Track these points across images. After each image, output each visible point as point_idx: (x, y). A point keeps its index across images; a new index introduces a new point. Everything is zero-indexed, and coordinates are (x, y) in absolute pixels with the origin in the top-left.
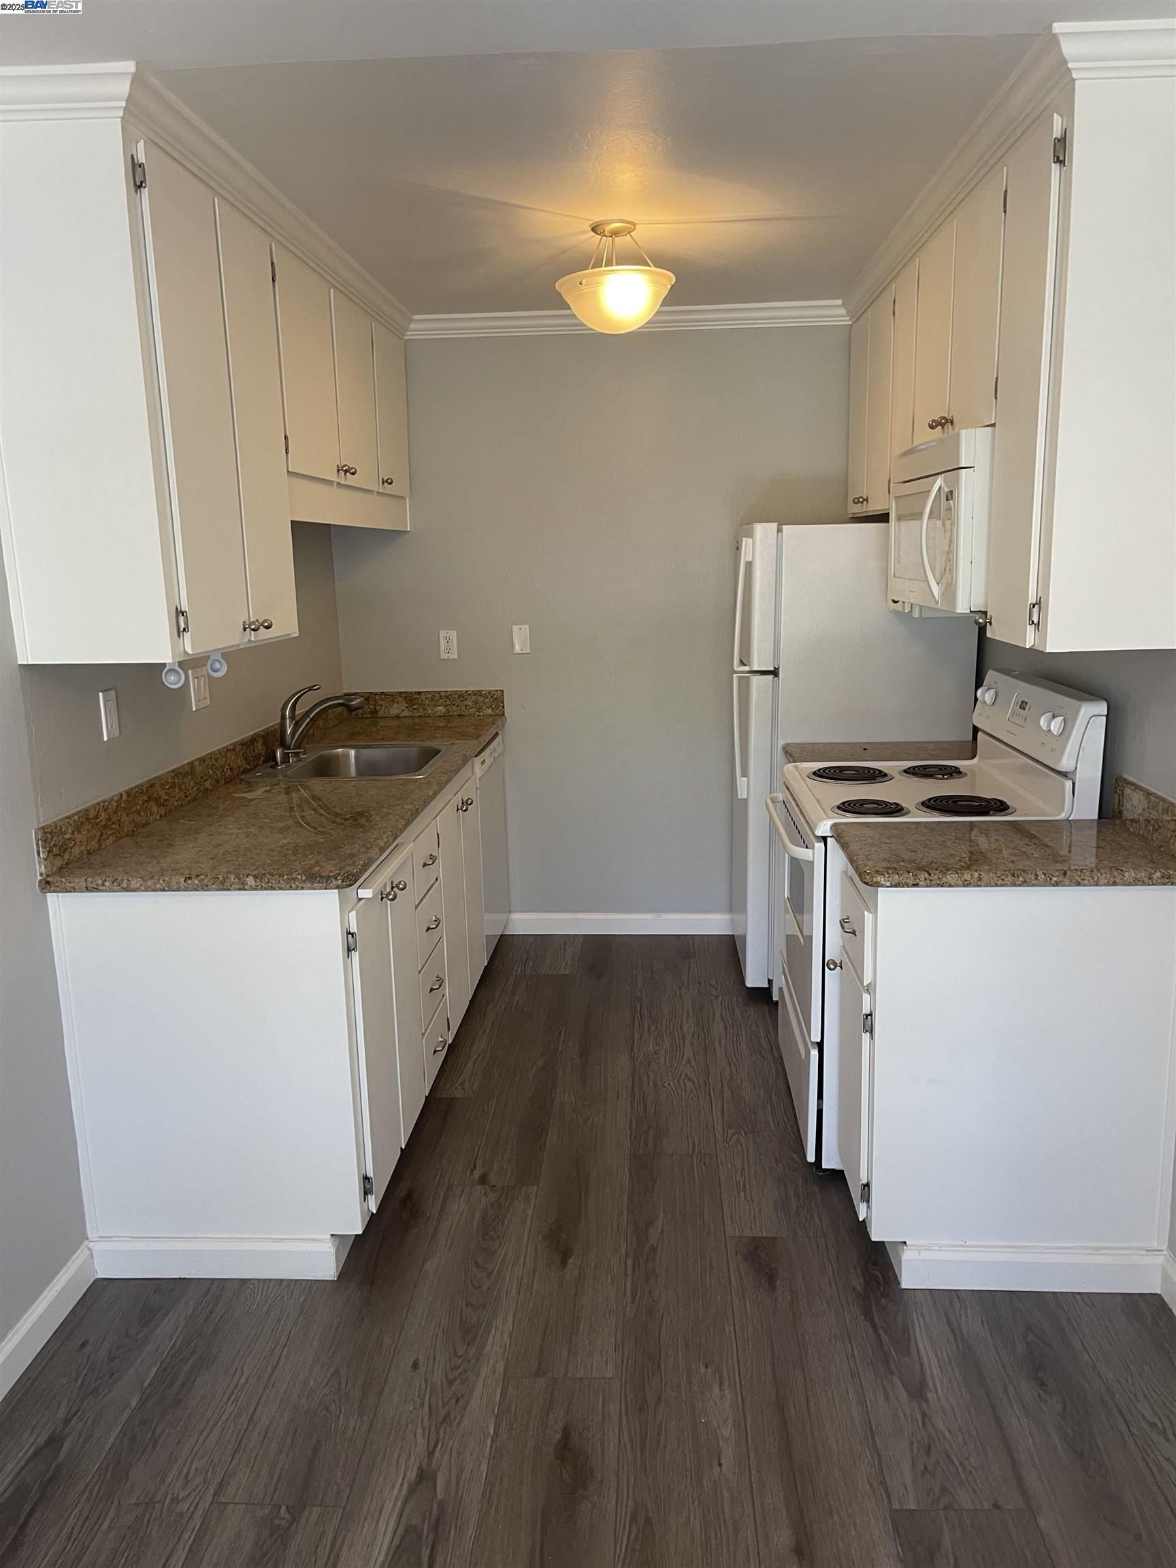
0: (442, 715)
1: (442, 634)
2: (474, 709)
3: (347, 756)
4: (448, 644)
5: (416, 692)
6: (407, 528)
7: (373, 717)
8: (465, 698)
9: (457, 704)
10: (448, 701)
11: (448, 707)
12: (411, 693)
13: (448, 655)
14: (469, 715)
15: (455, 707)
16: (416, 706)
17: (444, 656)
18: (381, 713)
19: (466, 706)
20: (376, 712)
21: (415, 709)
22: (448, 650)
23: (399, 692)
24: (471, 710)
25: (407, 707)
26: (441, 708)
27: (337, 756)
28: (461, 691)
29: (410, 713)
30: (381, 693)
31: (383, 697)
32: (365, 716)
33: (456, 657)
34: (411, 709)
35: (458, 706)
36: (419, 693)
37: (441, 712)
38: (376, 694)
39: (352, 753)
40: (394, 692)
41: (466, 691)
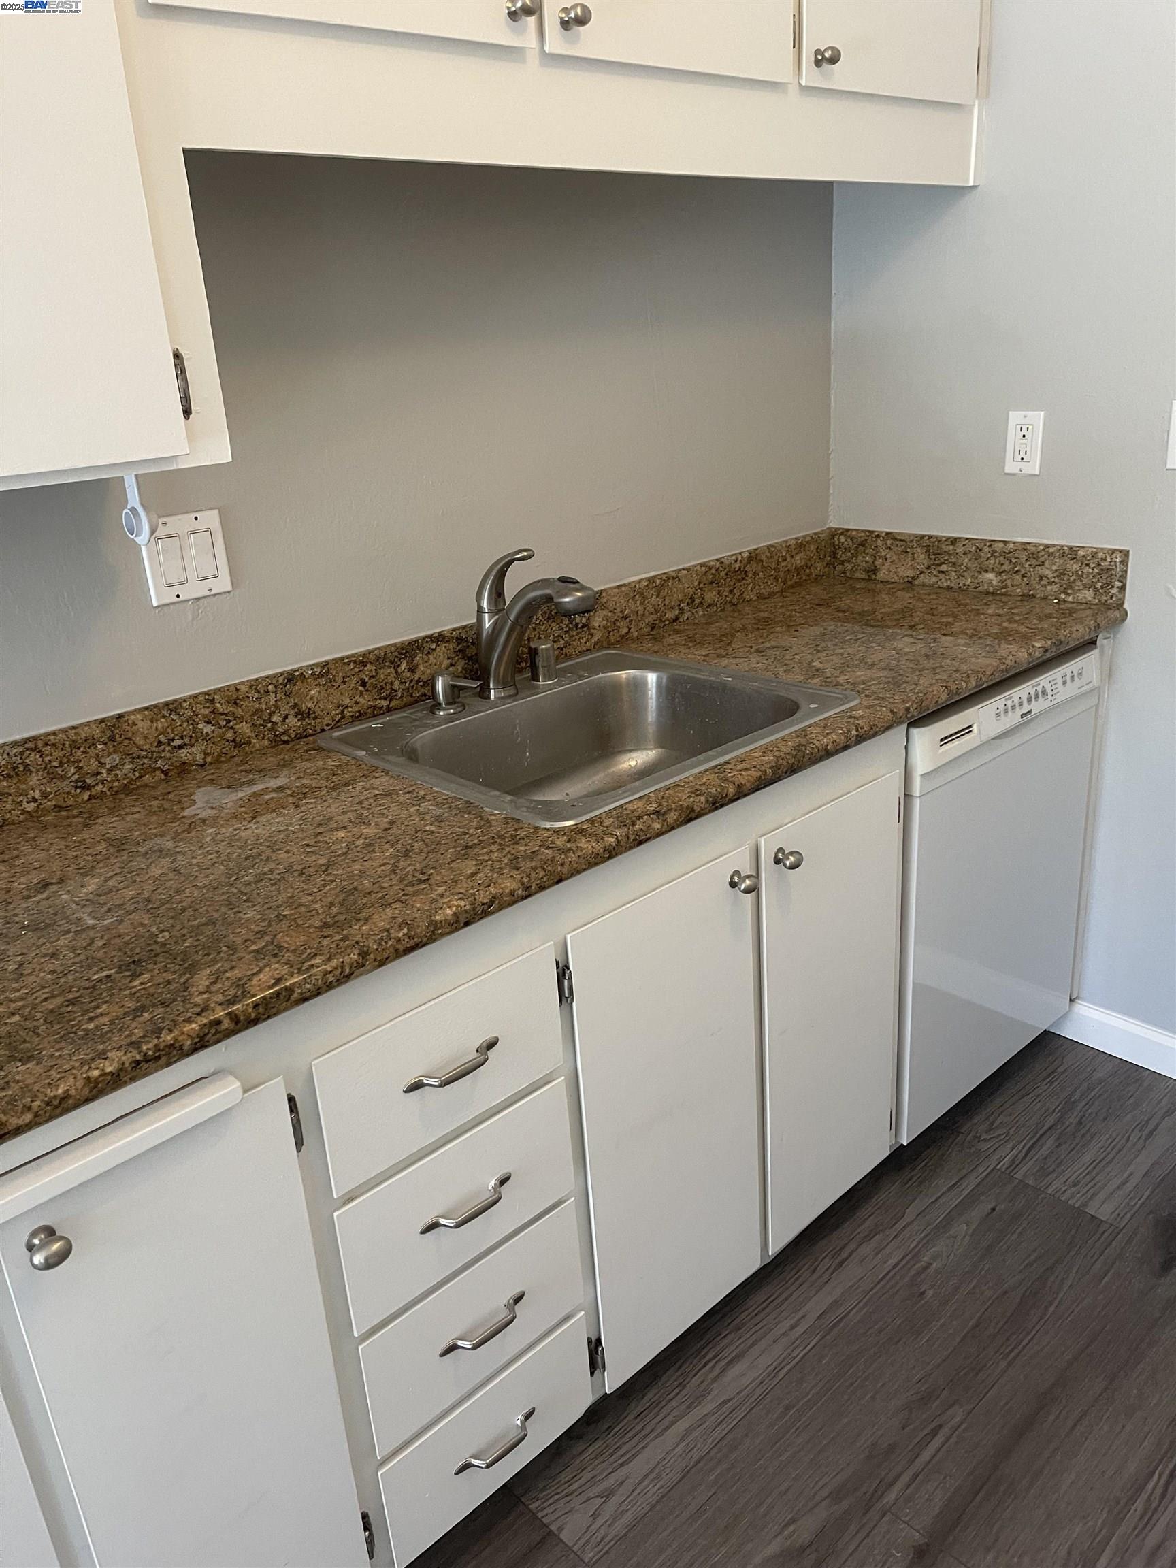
0: (991, 590)
1: (1015, 418)
2: (1055, 588)
4: (1024, 441)
5: (947, 539)
6: (968, 180)
7: (869, 579)
8: (1042, 559)
9: (1023, 572)
10: (1007, 562)
11: (1004, 576)
12: (939, 540)
13: (1022, 464)
14: (1045, 598)
15: (1018, 577)
16: (944, 568)
17: (1011, 467)
18: (881, 575)
19: (1041, 578)
20: (875, 570)
21: (943, 572)
22: (1022, 455)
23: (916, 536)
24: (1049, 588)
25: (928, 568)
26: (990, 576)
28: (1036, 545)
29: (934, 579)
30: (888, 533)
31: (889, 542)
32: (857, 575)
33: (1037, 473)
34: (935, 572)
35: (1023, 576)
36: (954, 541)
37: (990, 583)
38: (878, 536)
40: (909, 535)
41: (1047, 546)
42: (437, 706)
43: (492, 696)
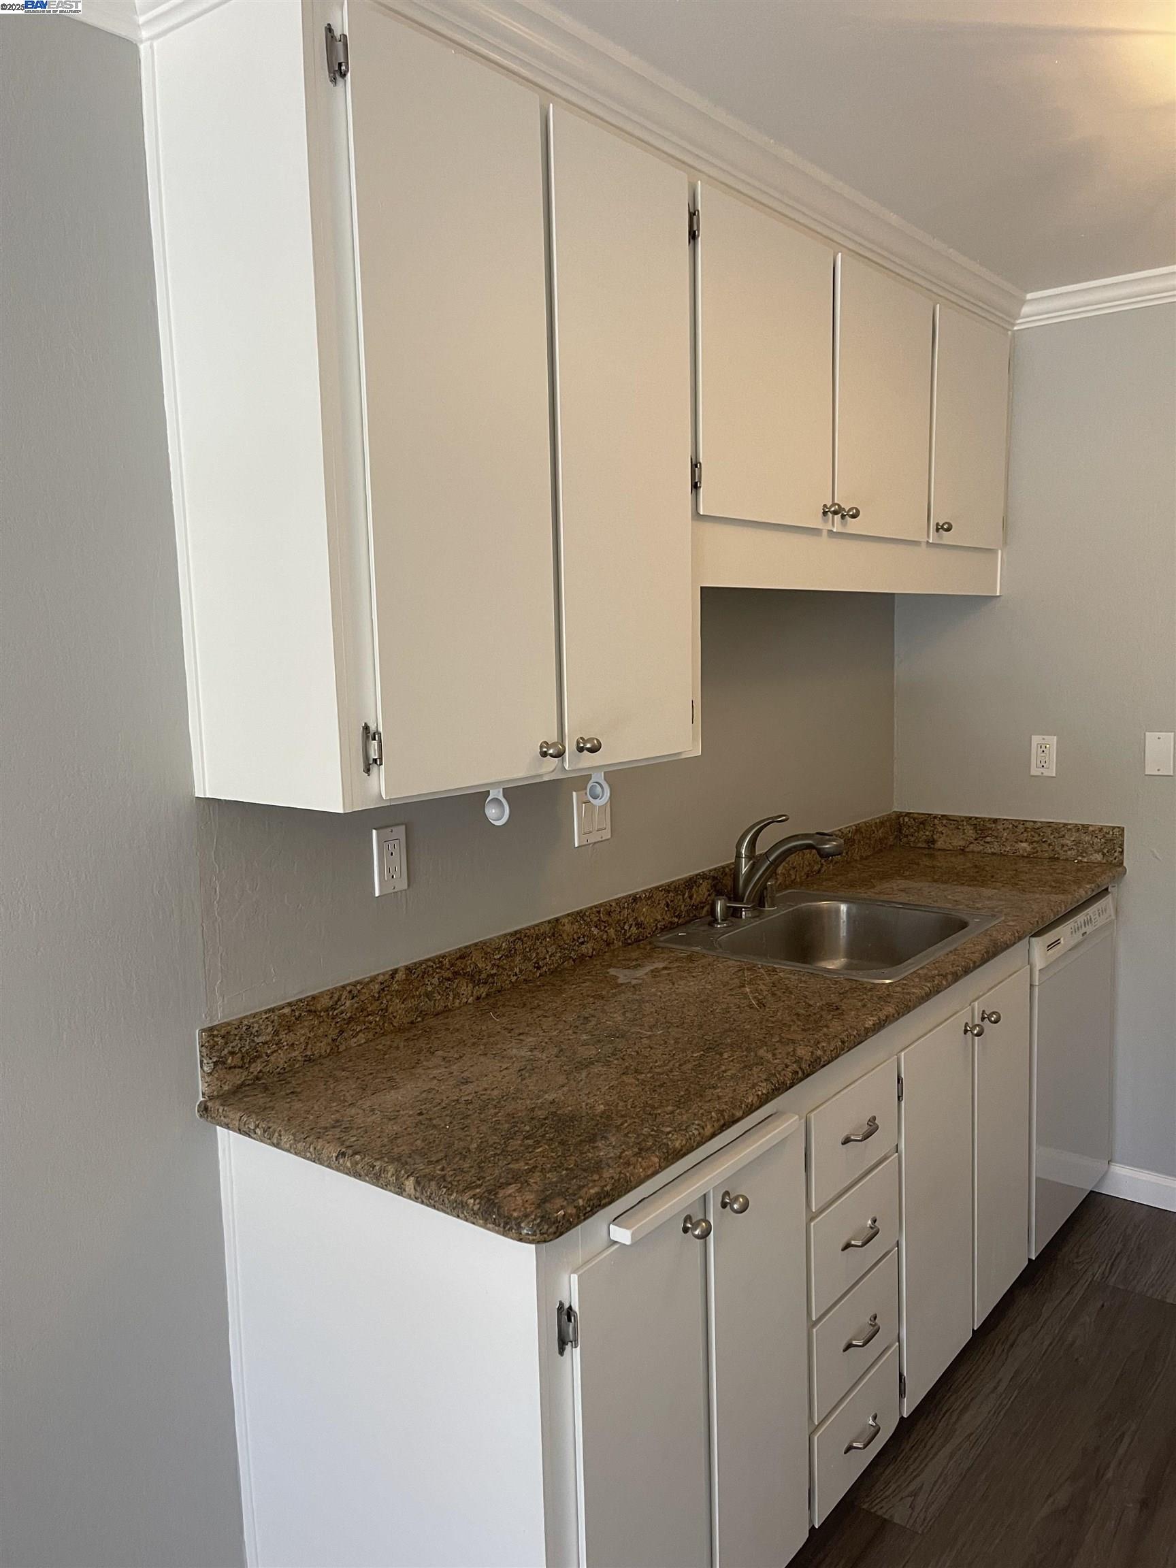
0: (1025, 854)
1: (1036, 740)
2: (1074, 852)
3: (838, 911)
4: (1043, 754)
5: (990, 819)
6: (996, 593)
7: (929, 848)
8: (1063, 833)
9: (1049, 842)
10: (1037, 835)
11: (1035, 844)
12: (983, 819)
13: (1042, 770)
14: (1067, 860)
15: (1045, 846)
16: (988, 839)
17: (1035, 771)
18: (939, 845)
19: (1063, 846)
20: (934, 842)
21: (988, 843)
22: (1043, 763)
23: (966, 817)
24: (1069, 852)
25: (976, 840)
26: (1024, 845)
27: (819, 913)
28: (1056, 824)
29: (981, 848)
30: (943, 816)
31: (944, 822)
32: (920, 845)
33: (1054, 775)
34: (982, 843)
35: (1050, 845)
36: (995, 821)
37: (1025, 850)
38: (935, 817)
39: (844, 908)
40: (960, 817)
41: (1066, 825)
42: (716, 920)
43: (743, 917)
